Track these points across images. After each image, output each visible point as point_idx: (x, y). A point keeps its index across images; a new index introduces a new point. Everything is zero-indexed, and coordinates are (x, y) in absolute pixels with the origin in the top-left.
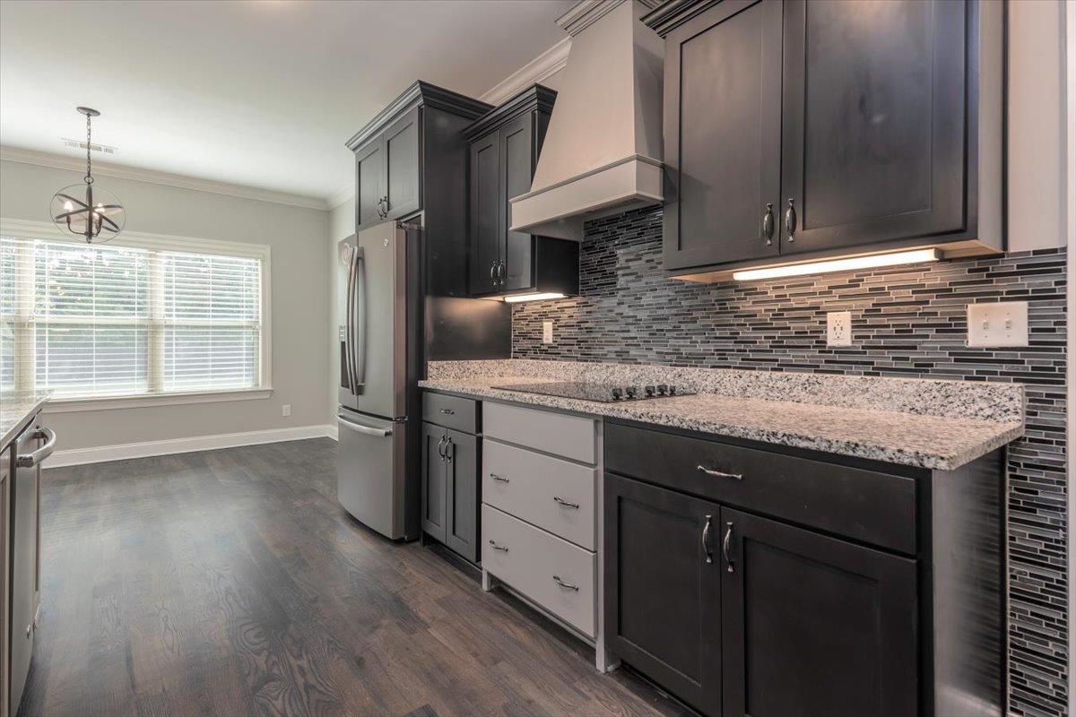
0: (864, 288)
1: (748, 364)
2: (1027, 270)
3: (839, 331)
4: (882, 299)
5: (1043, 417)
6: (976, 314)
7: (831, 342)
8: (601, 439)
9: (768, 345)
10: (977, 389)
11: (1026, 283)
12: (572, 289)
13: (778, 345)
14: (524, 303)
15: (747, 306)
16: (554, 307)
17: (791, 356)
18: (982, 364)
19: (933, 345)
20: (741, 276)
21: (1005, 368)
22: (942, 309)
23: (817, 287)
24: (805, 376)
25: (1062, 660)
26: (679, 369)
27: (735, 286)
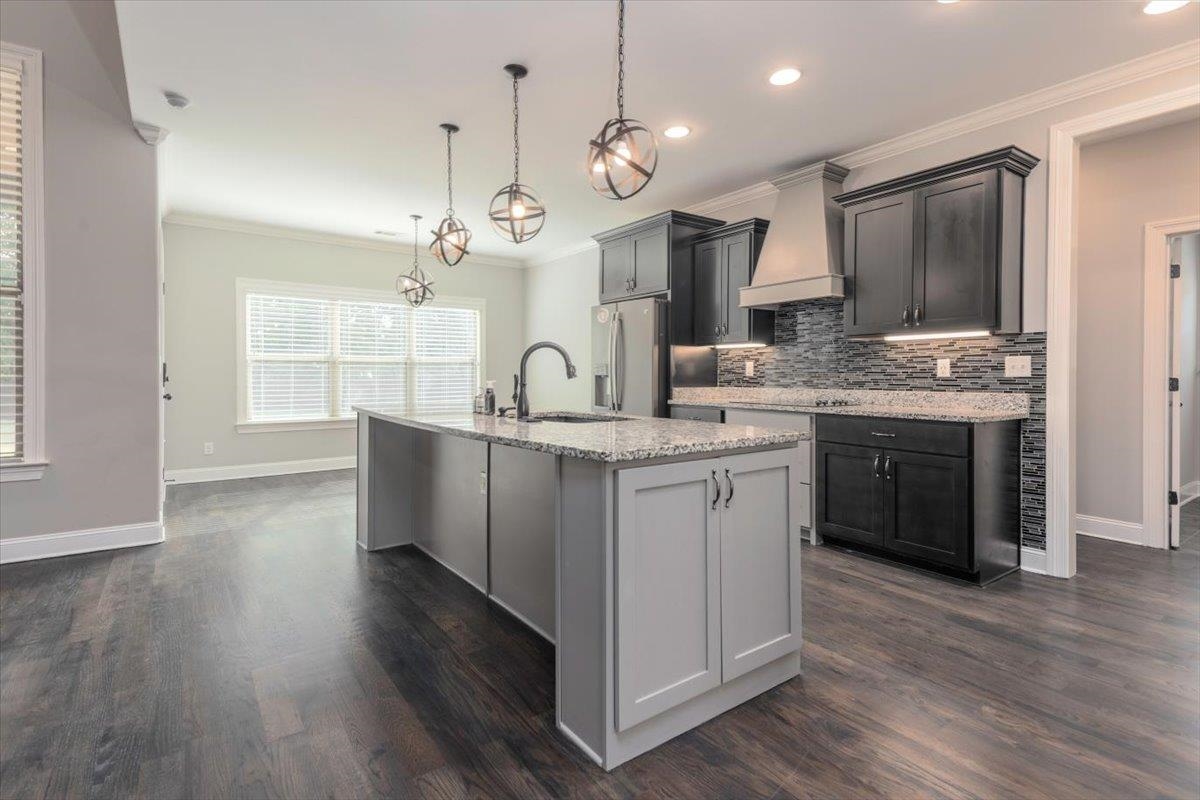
0: (956, 347)
1: (892, 387)
2: (1031, 341)
3: (943, 368)
4: (966, 353)
5: (1037, 409)
6: (1009, 360)
7: (939, 375)
8: (814, 426)
9: (904, 377)
10: (1008, 397)
11: (1029, 347)
12: (771, 342)
13: (910, 376)
14: (730, 350)
15: (891, 355)
16: (755, 352)
17: (917, 382)
18: (1011, 385)
19: (989, 376)
20: (889, 339)
21: (1021, 387)
22: (994, 359)
23: (931, 346)
24: (925, 393)
25: (1044, 517)
26: (848, 391)
27: (885, 344)
